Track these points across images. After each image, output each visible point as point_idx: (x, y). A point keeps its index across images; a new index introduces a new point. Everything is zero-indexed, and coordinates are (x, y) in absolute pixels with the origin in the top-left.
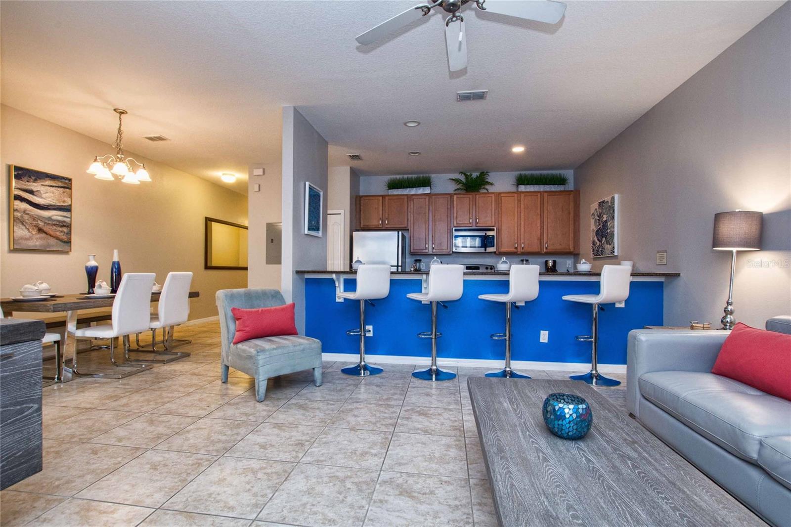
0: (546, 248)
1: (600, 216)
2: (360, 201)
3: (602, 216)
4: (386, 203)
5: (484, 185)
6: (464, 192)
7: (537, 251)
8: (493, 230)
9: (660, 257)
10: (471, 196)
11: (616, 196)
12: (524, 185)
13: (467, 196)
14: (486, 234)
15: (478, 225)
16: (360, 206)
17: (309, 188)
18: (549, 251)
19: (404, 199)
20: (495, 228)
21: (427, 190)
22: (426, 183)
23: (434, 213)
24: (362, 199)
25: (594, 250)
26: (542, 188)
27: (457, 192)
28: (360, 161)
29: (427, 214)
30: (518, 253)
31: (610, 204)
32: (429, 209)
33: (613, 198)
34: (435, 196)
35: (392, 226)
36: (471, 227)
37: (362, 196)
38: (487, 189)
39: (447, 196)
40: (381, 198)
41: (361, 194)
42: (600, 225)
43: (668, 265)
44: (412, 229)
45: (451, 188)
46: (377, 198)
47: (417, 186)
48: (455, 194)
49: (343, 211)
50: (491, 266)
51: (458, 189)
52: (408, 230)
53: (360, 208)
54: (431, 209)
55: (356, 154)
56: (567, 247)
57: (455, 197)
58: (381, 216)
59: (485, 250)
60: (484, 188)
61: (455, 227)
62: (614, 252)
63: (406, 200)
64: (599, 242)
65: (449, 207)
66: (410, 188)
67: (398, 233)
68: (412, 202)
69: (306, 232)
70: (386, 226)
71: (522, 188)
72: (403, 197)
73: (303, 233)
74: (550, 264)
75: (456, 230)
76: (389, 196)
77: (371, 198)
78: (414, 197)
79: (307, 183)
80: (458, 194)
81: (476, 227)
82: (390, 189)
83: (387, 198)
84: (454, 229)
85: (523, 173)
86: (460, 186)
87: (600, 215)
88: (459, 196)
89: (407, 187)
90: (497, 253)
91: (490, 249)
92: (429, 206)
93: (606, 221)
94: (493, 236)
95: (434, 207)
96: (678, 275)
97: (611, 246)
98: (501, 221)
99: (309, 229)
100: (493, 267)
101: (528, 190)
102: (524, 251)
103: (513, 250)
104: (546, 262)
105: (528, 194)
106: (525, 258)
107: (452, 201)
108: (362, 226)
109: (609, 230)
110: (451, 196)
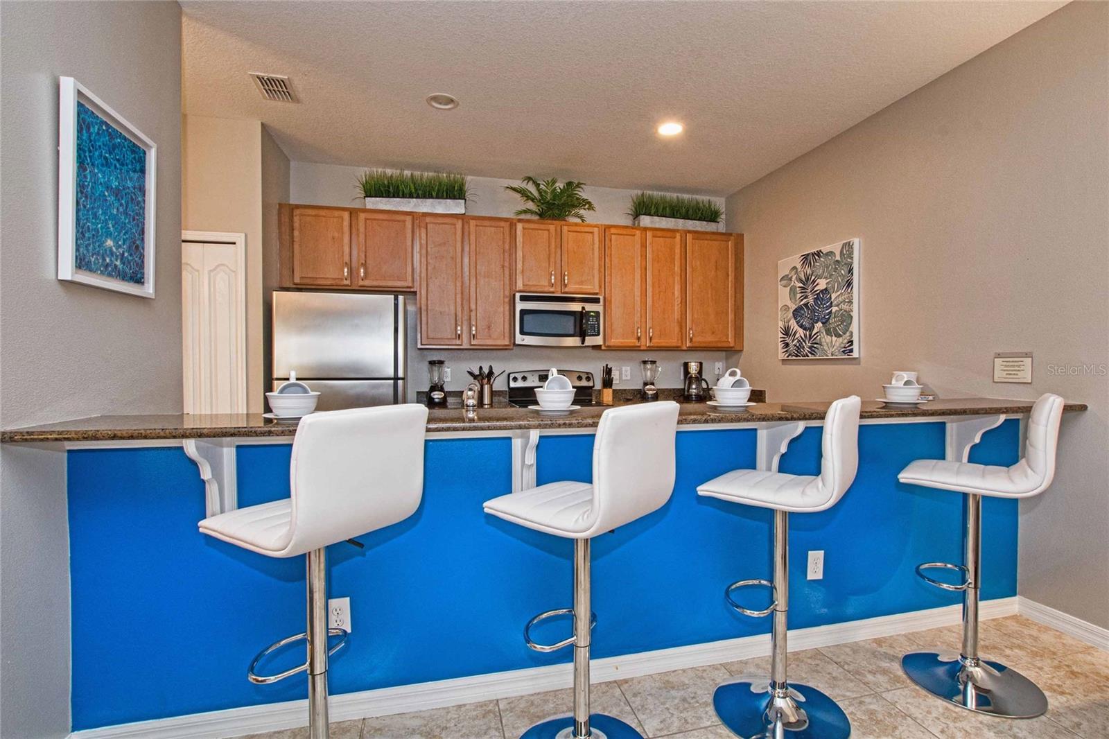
0: (691, 340)
1: (806, 281)
2: (291, 217)
3: (814, 281)
4: (362, 229)
5: (574, 206)
6: (536, 218)
7: (675, 345)
8: (597, 301)
9: (1006, 366)
10: (552, 226)
11: (856, 242)
12: (649, 214)
13: (542, 227)
14: (583, 308)
15: (566, 290)
16: (292, 229)
17: (80, 105)
18: (694, 345)
19: (404, 221)
20: (601, 298)
21: (456, 207)
22: (454, 191)
23: (473, 259)
24: (297, 212)
25: (787, 345)
26: (680, 224)
27: (523, 217)
28: (291, 106)
29: (459, 260)
30: (642, 348)
31: (838, 258)
32: (463, 250)
33: (848, 246)
34: (479, 223)
35: (375, 283)
36: (553, 292)
37: (298, 207)
38: (581, 217)
39: (502, 224)
40: (346, 215)
41: (293, 201)
42: (806, 297)
43: (1034, 383)
44: (424, 292)
45: (510, 206)
46: (336, 213)
47: (434, 194)
48: (520, 221)
49: (243, 235)
50: (587, 373)
51: (525, 212)
52: (415, 293)
53: (292, 237)
54: (467, 249)
55: (279, 76)
56: (724, 339)
57: (520, 226)
58: (347, 259)
59: (583, 342)
60: (577, 215)
61: (520, 291)
62: (851, 351)
63: (409, 225)
64: (805, 329)
65: (507, 247)
66: (418, 197)
67: (396, 299)
68: (423, 231)
69: (67, 271)
70: (361, 283)
71: (646, 221)
72: (402, 218)
73: (52, 276)
74: (693, 368)
75: (523, 299)
76: (365, 211)
77: (322, 212)
78: (428, 219)
79: (68, 86)
80: (528, 221)
81: (562, 293)
82: (370, 197)
83: (362, 216)
84: (518, 295)
85: (648, 192)
86: (531, 205)
87: (807, 279)
88: (527, 225)
89: (411, 196)
90: (603, 348)
91: (590, 341)
92: (462, 242)
93: (826, 289)
94: (598, 313)
95: (473, 246)
96: (1083, 408)
97: (841, 339)
98: (610, 282)
99: (81, 263)
100: (590, 376)
101: (657, 226)
102: (652, 345)
103: (632, 341)
104: (686, 365)
105: (659, 233)
106: (648, 356)
107: (513, 237)
108: (297, 280)
109: (834, 309)
110: (512, 224)
